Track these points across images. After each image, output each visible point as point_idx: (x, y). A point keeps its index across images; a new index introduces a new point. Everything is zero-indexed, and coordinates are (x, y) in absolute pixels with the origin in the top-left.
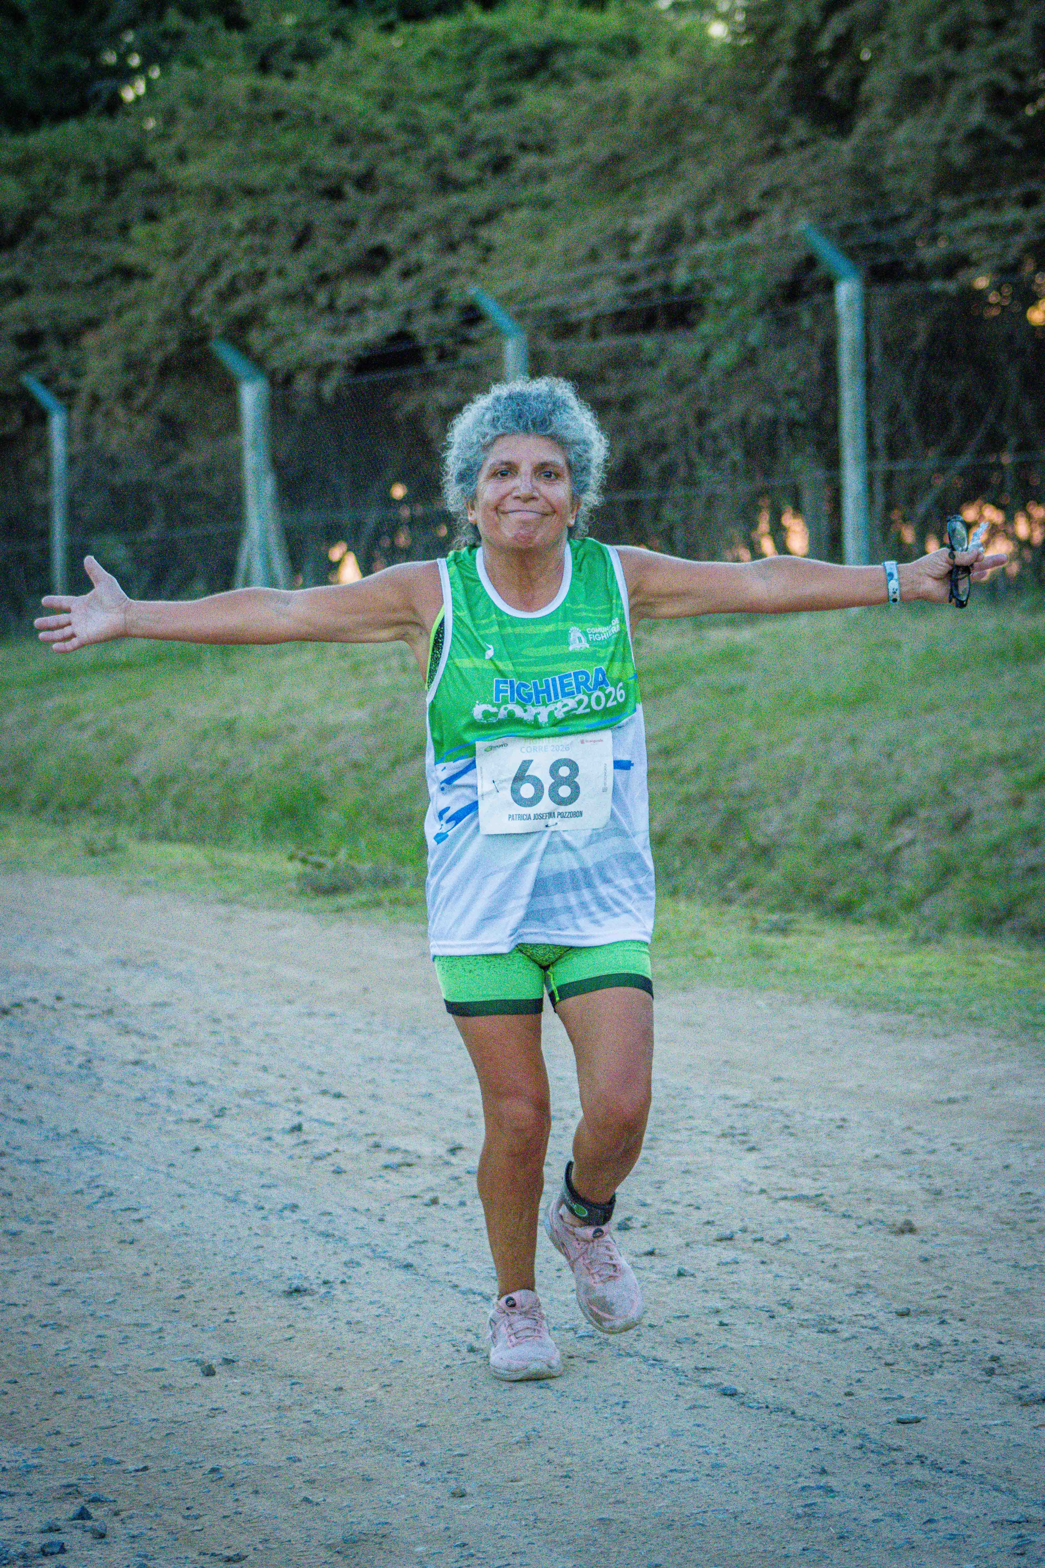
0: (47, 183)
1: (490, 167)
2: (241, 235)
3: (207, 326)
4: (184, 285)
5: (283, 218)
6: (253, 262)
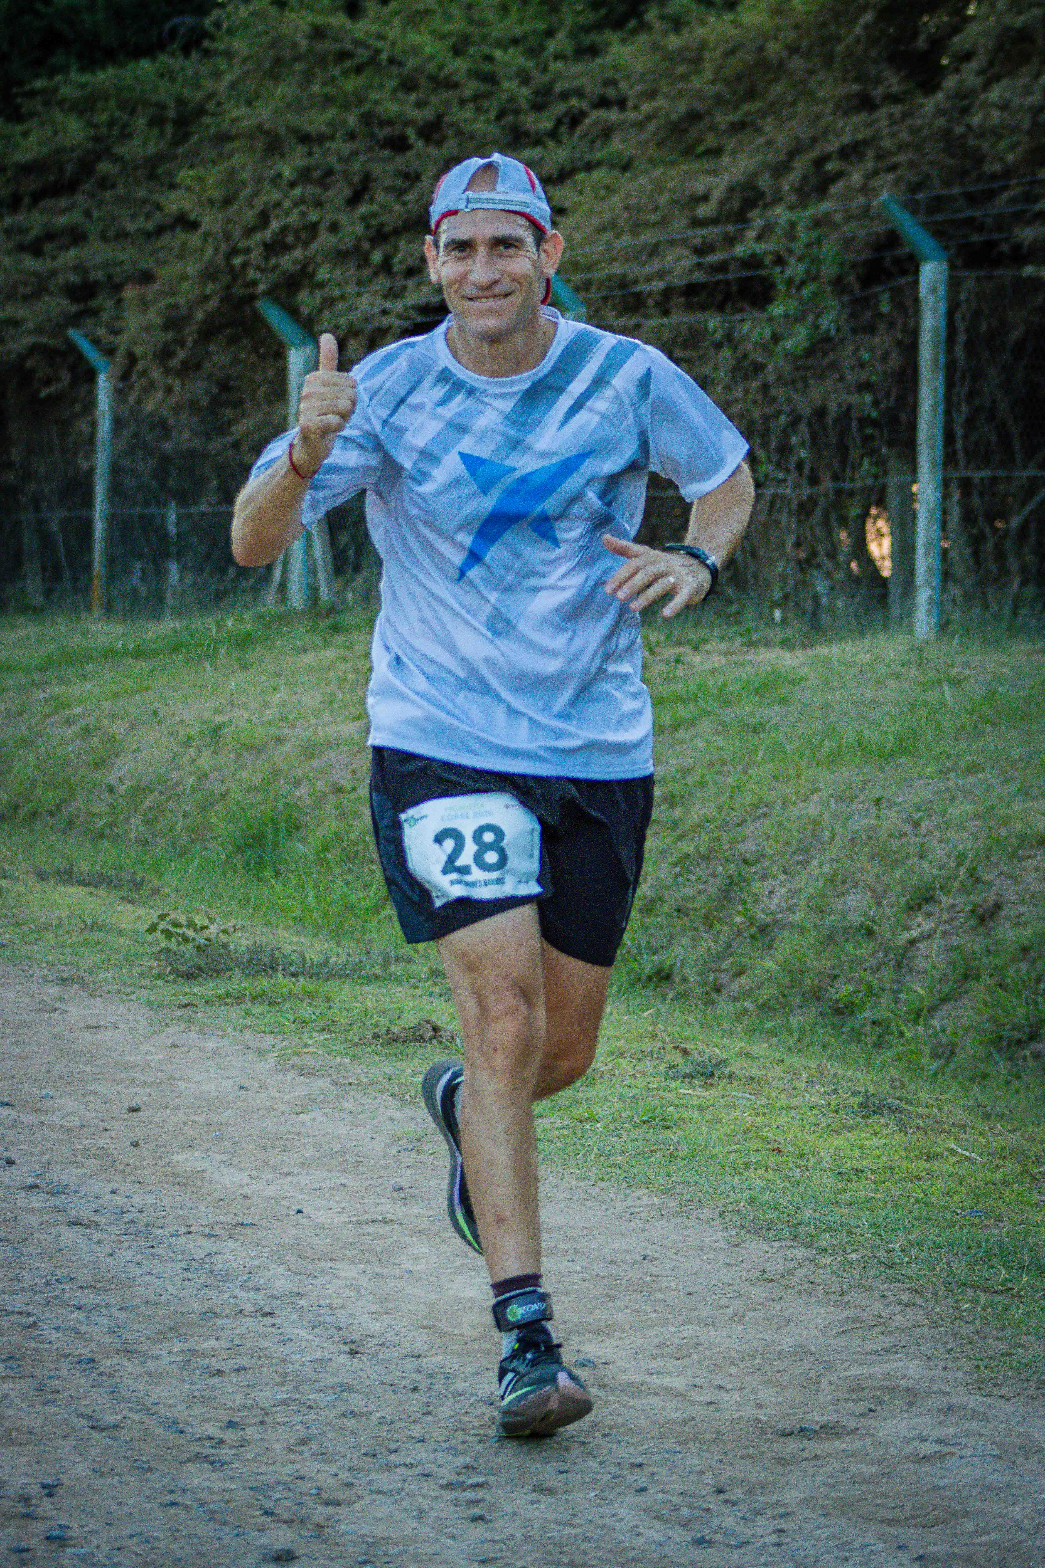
0: (111, 124)
1: (567, 120)
2: (292, 185)
3: (254, 283)
4: (227, 237)
5: (338, 167)
6: (303, 214)
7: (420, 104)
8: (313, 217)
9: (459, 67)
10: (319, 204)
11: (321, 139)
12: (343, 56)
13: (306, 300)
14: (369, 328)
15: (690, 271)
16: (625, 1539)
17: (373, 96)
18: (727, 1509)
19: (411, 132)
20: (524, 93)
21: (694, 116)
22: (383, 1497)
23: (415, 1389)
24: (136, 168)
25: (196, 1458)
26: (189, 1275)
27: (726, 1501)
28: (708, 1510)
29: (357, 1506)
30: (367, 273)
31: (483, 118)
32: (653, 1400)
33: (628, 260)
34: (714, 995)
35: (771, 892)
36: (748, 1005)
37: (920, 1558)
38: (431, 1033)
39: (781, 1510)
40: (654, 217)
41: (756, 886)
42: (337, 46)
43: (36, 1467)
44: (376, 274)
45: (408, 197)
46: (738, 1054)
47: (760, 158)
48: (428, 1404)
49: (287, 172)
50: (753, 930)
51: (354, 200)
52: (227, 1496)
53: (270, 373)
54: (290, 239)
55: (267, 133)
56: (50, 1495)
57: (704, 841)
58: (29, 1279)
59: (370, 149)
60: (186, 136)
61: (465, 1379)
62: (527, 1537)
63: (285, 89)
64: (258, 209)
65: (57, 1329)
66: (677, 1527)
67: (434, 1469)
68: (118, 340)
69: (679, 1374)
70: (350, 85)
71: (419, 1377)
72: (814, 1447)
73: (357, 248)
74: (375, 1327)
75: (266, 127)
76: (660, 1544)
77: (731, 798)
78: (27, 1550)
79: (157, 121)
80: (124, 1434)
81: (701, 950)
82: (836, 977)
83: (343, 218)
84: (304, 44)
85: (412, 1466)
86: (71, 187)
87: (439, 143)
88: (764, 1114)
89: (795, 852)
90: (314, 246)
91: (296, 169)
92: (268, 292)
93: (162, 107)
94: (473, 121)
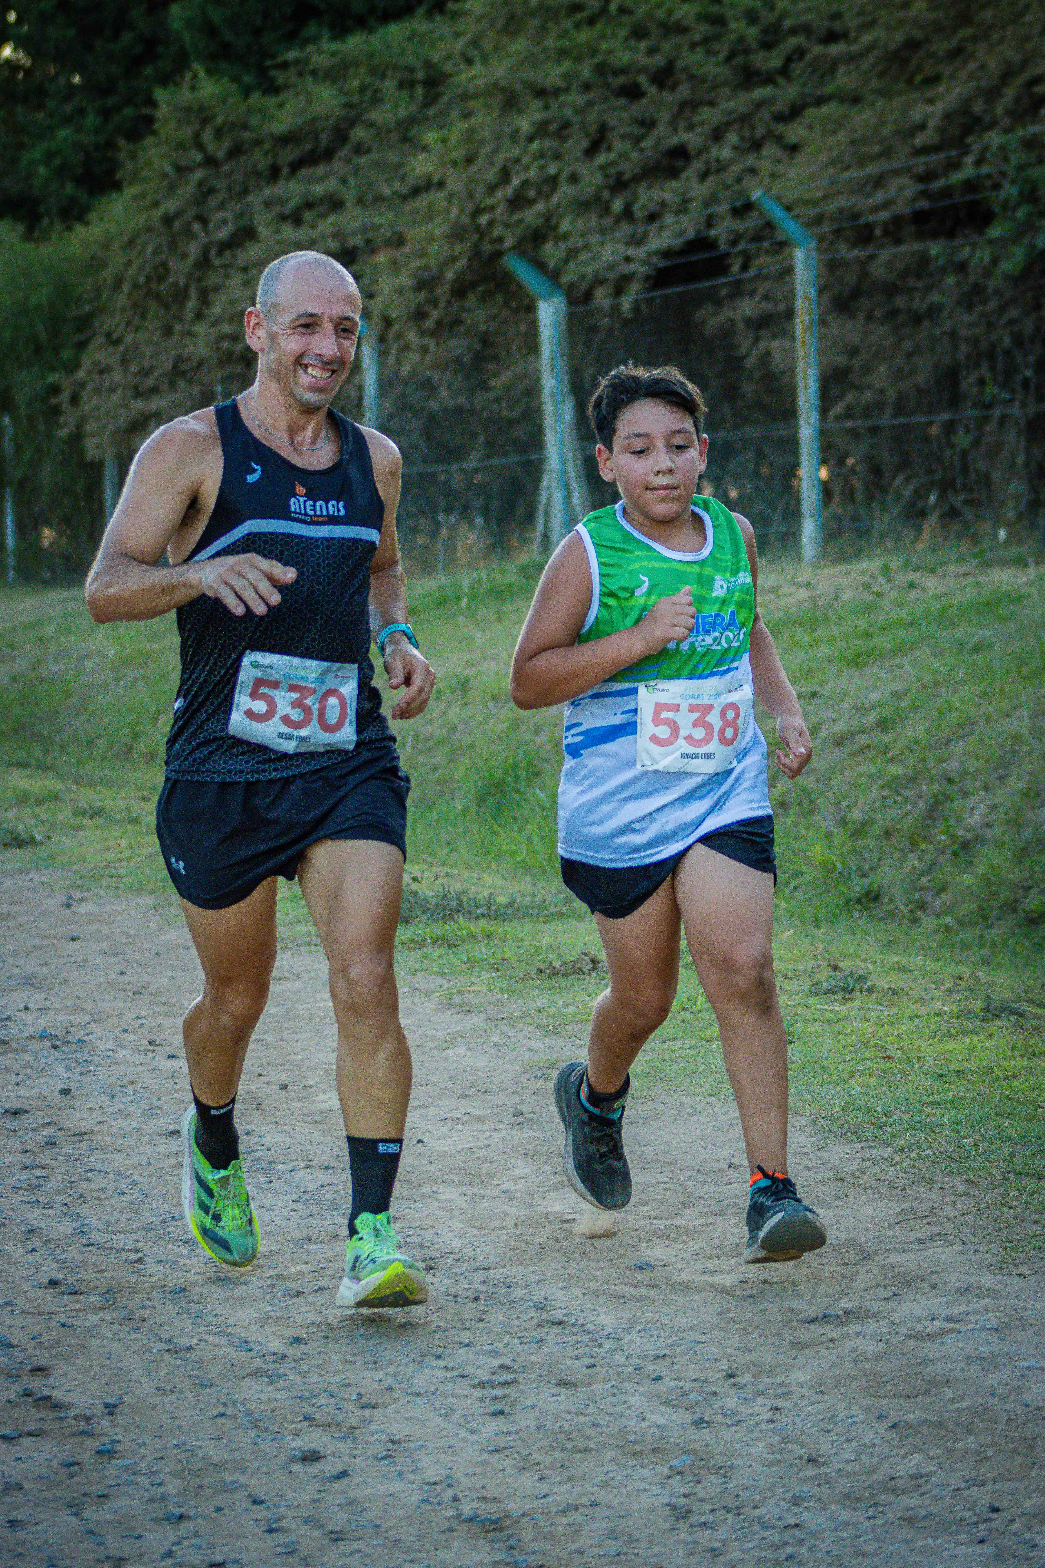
0: (363, 89)
1: (796, 57)
2: (531, 139)
3: (500, 240)
4: (471, 196)
5: (576, 119)
6: (543, 168)
7: (651, 52)
8: (552, 169)
9: (688, 11)
10: (557, 157)
11: (557, 92)
12: (575, 8)
13: (552, 252)
14: (613, 276)
15: (914, 200)
16: (630, 1424)
17: (605, 46)
18: (732, 1392)
19: (642, 79)
20: (752, 33)
21: (912, 45)
22: (418, 1399)
23: (476, 1299)
24: (389, 131)
25: (257, 1373)
26: (298, 1206)
27: (734, 1385)
28: (715, 1394)
29: (392, 1408)
30: (608, 222)
31: (712, 60)
32: (697, 1297)
33: (853, 193)
34: (919, 913)
35: (972, 809)
36: (949, 920)
37: (894, 1426)
38: (590, 966)
39: (783, 1390)
40: (875, 149)
41: (958, 803)
43: (106, 1389)
44: (617, 222)
45: (645, 144)
46: (892, 969)
47: (973, 84)
48: (484, 1312)
49: (525, 126)
50: (955, 847)
51: (592, 151)
52: (274, 1405)
53: (523, 327)
54: (531, 194)
55: (503, 90)
56: (111, 1414)
57: (911, 762)
58: (146, 1218)
59: (605, 99)
60: (437, 97)
61: (524, 1288)
62: (539, 1428)
63: (520, 45)
64: (498, 166)
65: (159, 1262)
66: (682, 1410)
67: (471, 1370)
68: (373, 303)
69: (731, 1271)
70: (583, 36)
71: (483, 1288)
72: (833, 1332)
73: (598, 198)
74: (457, 1243)
75: (502, 83)
76: (662, 1427)
77: (938, 718)
78: (76, 1464)
79: (408, 84)
80: (194, 1355)
81: (907, 869)
82: (1030, 887)
83: (582, 169)
85: (453, 1369)
86: (328, 155)
87: (673, 88)
88: (890, 1025)
89: (995, 769)
90: (555, 198)
91: (533, 123)
92: (514, 248)
93: (411, 70)
94: (704, 64)
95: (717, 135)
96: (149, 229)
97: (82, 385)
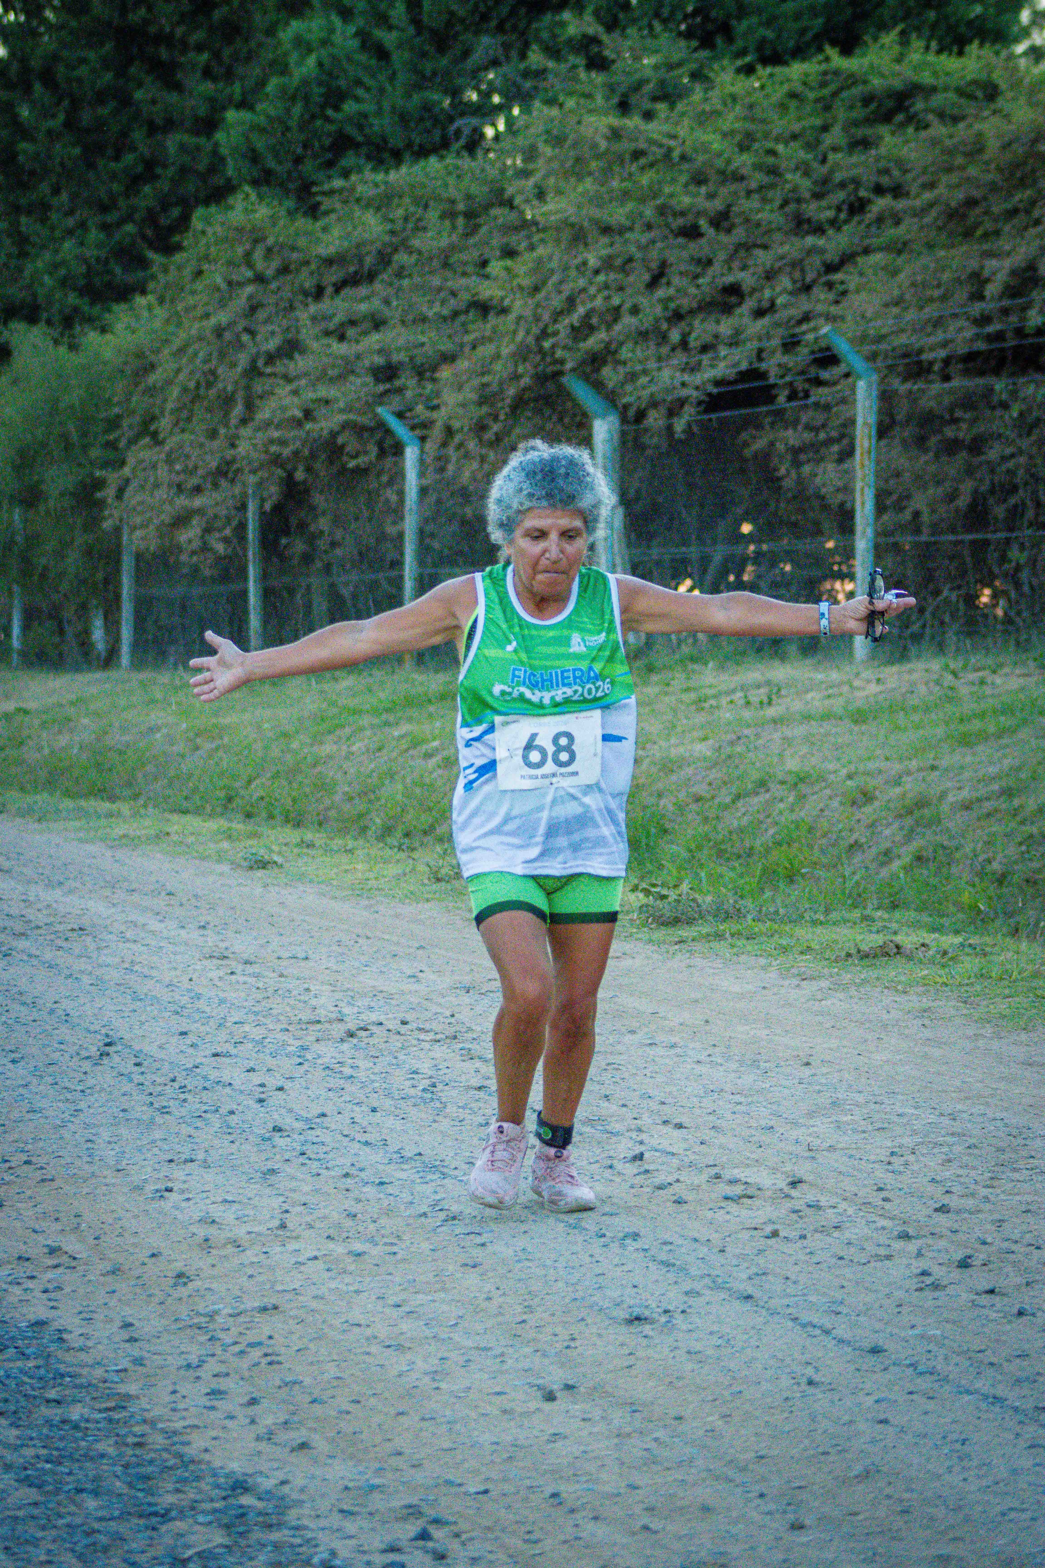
0: (406, 218)
1: (845, 207)
2: (597, 272)
4: (537, 319)
5: (638, 255)
6: (608, 298)
7: (711, 196)
8: (616, 300)
9: (744, 161)
10: (621, 289)
11: (622, 230)
12: (637, 154)
14: (669, 398)
15: (972, 340)
17: (667, 190)
19: (703, 222)
20: (805, 185)
21: (971, 203)
24: (431, 258)
30: (665, 350)
31: (768, 207)
33: (914, 332)
40: (937, 293)
42: (632, 146)
44: (673, 349)
45: (702, 281)
49: (592, 260)
51: (653, 283)
54: (594, 321)
55: (572, 225)
59: (666, 238)
60: (476, 228)
63: (587, 185)
64: (565, 294)
68: (435, 415)
70: (645, 180)
73: (656, 328)
75: (573, 219)
79: (450, 215)
83: (643, 301)
84: (603, 145)
86: (371, 277)
87: (729, 231)
90: (617, 328)
91: (600, 258)
92: (574, 370)
93: (453, 202)
94: (759, 211)
95: (770, 276)
96: (201, 339)
97: (128, 481)
